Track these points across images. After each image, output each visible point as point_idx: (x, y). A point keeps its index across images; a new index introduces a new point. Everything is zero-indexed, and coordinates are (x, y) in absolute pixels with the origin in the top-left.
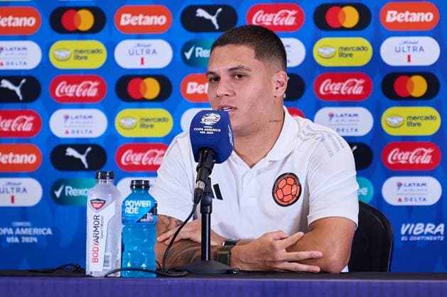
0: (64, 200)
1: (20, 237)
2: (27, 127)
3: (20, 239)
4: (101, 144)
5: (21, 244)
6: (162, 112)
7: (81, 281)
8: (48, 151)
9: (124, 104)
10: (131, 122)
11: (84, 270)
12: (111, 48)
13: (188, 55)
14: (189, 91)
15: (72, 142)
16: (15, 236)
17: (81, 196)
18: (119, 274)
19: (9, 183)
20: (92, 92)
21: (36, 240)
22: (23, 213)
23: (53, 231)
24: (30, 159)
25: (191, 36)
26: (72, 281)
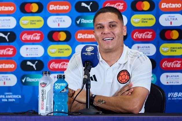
0: (26, 83)
1: (8, 99)
2: (11, 53)
3: (8, 100)
4: (42, 60)
5: (8, 103)
6: (67, 46)
7: (36, 117)
8: (18, 63)
9: (51, 43)
10: (54, 50)
11: (38, 113)
12: (45, 19)
13: (78, 22)
14: (79, 37)
15: (30, 59)
16: (5, 98)
17: (33, 82)
18: (52, 114)
19: (3, 77)
20: (38, 38)
21: (14, 100)
22: (9, 89)
23: (21, 96)
24: (12, 66)
25: (79, 14)
26: (33, 117)
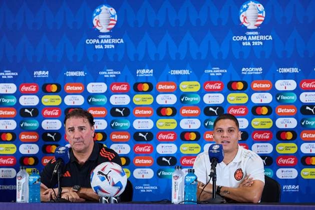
0: (161, 176)
1: (146, 190)
2: (148, 150)
4: (175, 156)
5: (146, 193)
6: (196, 145)
7: (170, 205)
8: (155, 159)
9: (183, 142)
10: (186, 148)
11: (171, 202)
12: (178, 122)
13: (206, 124)
14: (207, 137)
16: (144, 189)
17: (168, 175)
18: (183, 203)
19: (142, 170)
20: (172, 138)
21: (151, 191)
22: (147, 181)
23: (157, 187)
24: (149, 162)
25: (207, 117)
26: (167, 205)
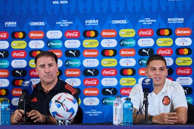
0: (105, 103)
1: (93, 114)
2: (95, 83)
3: (93, 115)
4: (116, 88)
5: (93, 116)
6: (133, 79)
7: (112, 126)
8: (100, 90)
9: (122, 76)
10: (124, 81)
11: (112, 123)
12: (118, 61)
13: (140, 63)
14: (141, 73)
15: (108, 87)
16: (91, 114)
17: (110, 102)
18: (122, 124)
19: (90, 99)
20: (113, 73)
21: (97, 115)
22: (94, 107)
23: (102, 112)
24: (96, 92)
25: (141, 57)
26: (109, 126)
